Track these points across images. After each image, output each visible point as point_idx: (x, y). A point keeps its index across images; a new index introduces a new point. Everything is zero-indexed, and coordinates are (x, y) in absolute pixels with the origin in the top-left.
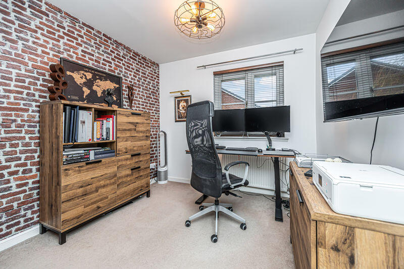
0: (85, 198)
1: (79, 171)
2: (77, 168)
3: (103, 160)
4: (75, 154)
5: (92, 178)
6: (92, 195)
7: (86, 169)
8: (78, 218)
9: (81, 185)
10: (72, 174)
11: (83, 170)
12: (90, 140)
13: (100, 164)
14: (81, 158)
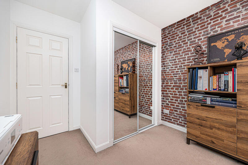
0: (201, 127)
1: (197, 109)
2: (195, 106)
3: (217, 107)
4: (196, 97)
5: (206, 117)
6: (206, 129)
7: (202, 109)
8: (197, 137)
9: (198, 117)
10: (193, 108)
11: (200, 109)
12: (206, 89)
13: (214, 109)
14: (200, 101)
